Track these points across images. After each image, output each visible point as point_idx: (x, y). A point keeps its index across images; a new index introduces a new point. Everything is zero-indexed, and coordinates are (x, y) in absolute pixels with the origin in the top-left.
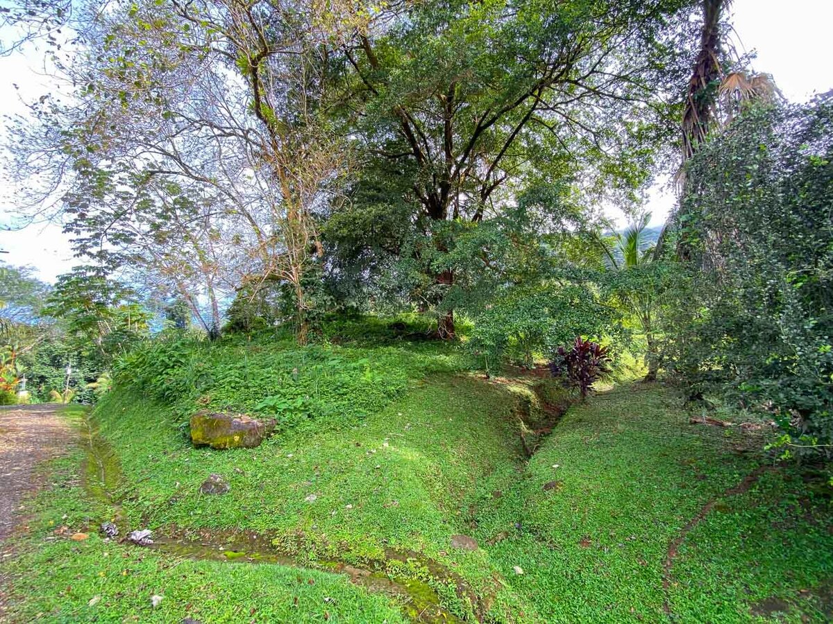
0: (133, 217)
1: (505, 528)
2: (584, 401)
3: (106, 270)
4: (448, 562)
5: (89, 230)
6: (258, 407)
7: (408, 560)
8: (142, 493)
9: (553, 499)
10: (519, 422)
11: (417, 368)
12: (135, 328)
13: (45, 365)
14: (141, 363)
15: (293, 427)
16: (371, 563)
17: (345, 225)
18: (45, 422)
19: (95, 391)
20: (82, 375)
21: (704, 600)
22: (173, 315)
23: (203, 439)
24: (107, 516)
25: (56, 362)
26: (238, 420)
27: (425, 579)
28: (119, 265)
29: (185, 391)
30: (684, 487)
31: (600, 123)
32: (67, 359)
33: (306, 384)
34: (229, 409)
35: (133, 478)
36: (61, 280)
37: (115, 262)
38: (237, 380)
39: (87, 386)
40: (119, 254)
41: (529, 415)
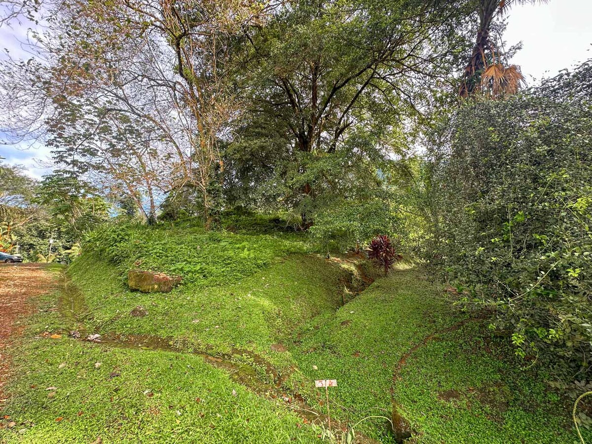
0: (97, 138)
1: (315, 346)
2: (386, 275)
3: (77, 174)
4: (266, 357)
5: (65, 145)
6: (172, 269)
7: (243, 355)
8: (96, 315)
9: (344, 330)
10: (343, 287)
11: (282, 250)
12: (97, 214)
13: (34, 236)
14: (100, 238)
15: (193, 282)
16: (224, 355)
17: (238, 151)
18: (35, 274)
19: (70, 256)
20: (61, 244)
21: (414, 388)
22: (126, 206)
23: (135, 286)
24: (74, 328)
25: (42, 235)
26: (158, 276)
27: (251, 364)
28: (86, 170)
29: (127, 257)
30: (420, 326)
31: (417, 89)
32: (50, 233)
33: (204, 256)
34: (153, 269)
35: (91, 307)
36: (46, 179)
37: (84, 168)
38: (161, 251)
39: (63, 252)
40: (87, 163)
41: (351, 283)
